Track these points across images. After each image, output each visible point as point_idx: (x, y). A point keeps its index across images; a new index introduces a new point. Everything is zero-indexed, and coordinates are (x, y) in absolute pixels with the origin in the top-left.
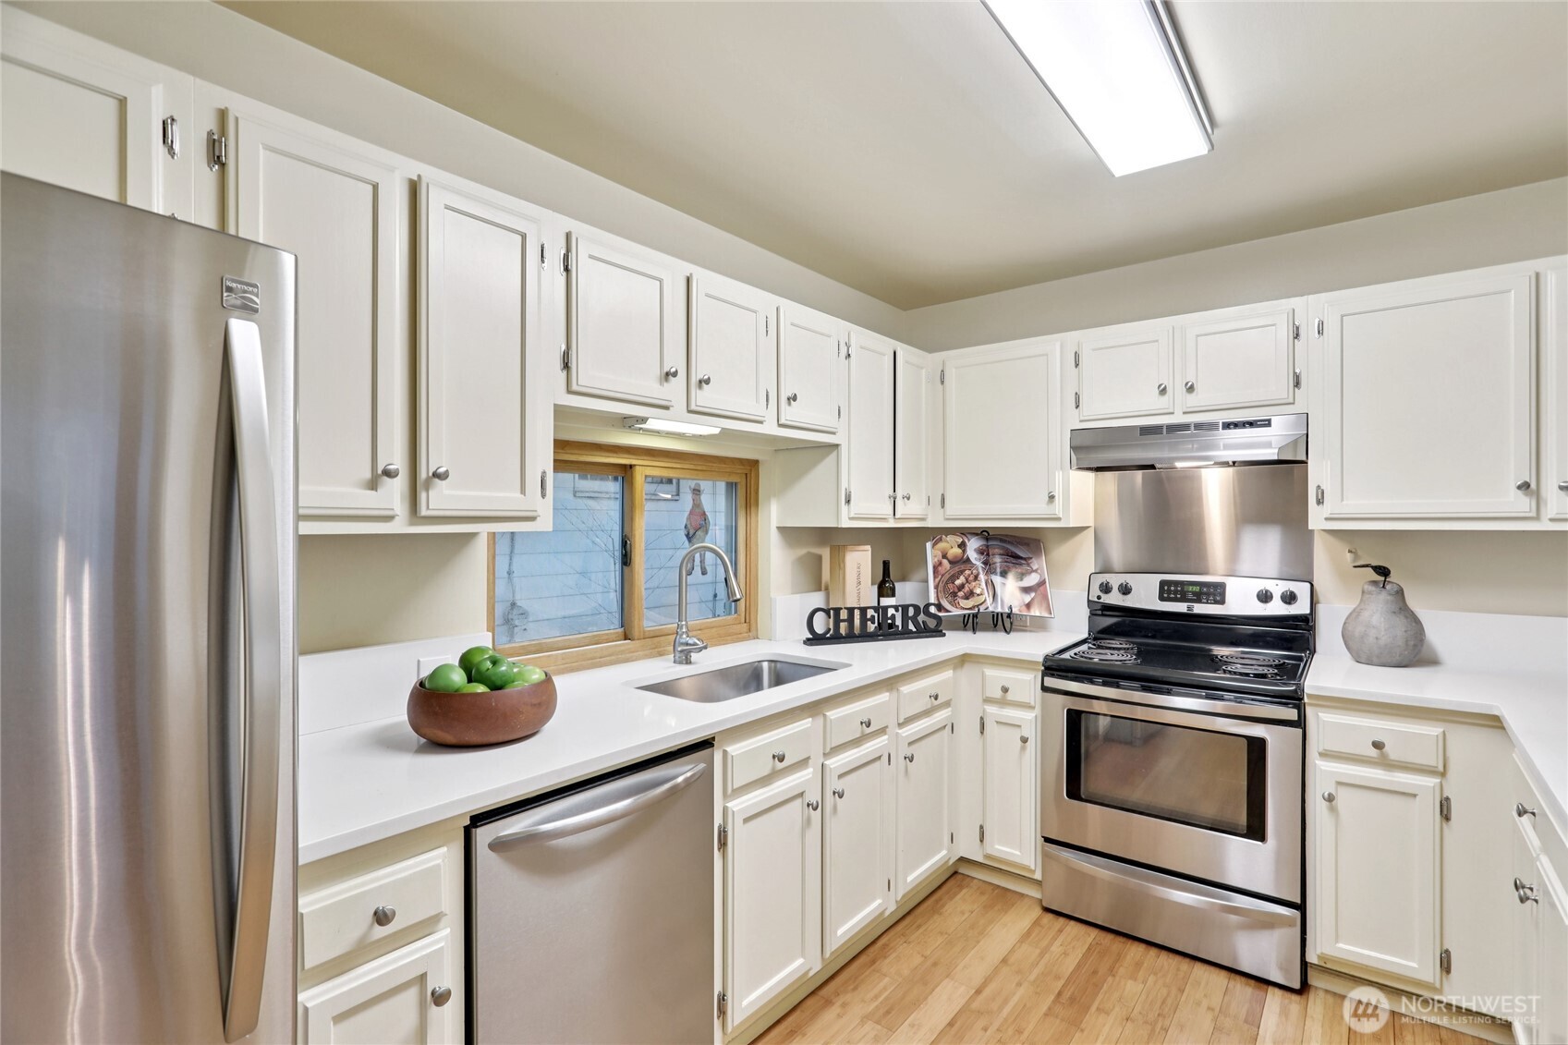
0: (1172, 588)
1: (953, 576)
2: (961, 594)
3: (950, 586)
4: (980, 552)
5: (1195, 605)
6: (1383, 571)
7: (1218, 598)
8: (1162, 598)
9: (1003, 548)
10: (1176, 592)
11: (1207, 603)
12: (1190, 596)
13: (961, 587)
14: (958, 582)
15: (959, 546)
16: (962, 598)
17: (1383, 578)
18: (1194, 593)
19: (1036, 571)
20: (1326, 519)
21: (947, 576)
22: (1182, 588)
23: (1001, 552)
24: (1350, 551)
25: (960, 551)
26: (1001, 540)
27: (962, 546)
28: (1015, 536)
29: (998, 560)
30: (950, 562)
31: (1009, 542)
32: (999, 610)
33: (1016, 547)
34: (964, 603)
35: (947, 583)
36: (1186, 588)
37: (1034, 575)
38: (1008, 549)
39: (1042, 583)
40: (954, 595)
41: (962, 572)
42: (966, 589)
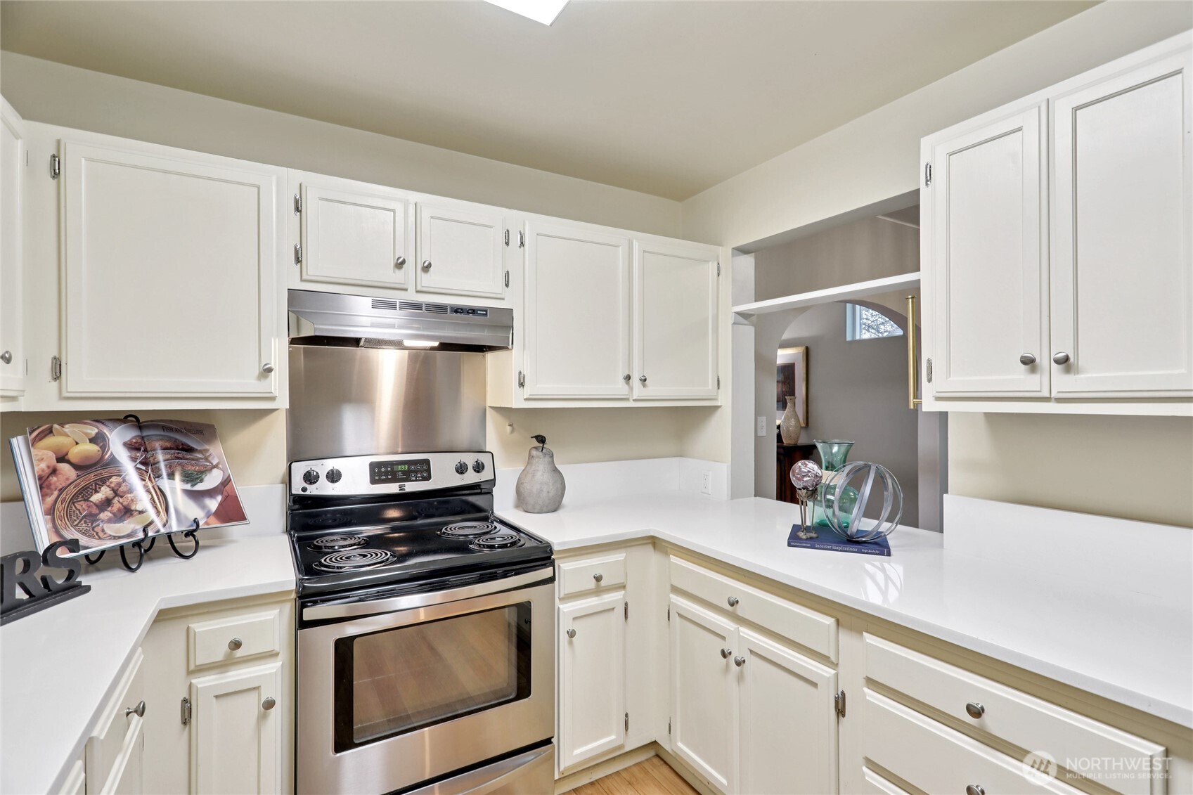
0: (383, 470)
1: (85, 488)
2: (105, 515)
3: (81, 505)
4: (132, 447)
5: (407, 484)
6: (541, 439)
7: (425, 475)
8: (373, 481)
9: (170, 439)
10: (386, 473)
11: (416, 480)
12: (400, 476)
13: (107, 502)
14: (96, 498)
15: (92, 440)
16: (109, 521)
17: (541, 445)
18: (404, 472)
19: (216, 466)
20: (526, 399)
21: (72, 490)
22: (392, 469)
23: (168, 444)
24: (510, 425)
25: (93, 448)
26: (164, 428)
27: (98, 439)
28: (183, 422)
29: (160, 456)
30: (76, 467)
31: (177, 431)
32: (175, 527)
33: (186, 435)
34: (111, 529)
35: (72, 501)
36: (396, 468)
37: (215, 471)
38: (176, 439)
39: (226, 482)
40: (92, 518)
41: (103, 481)
42: (116, 504)
